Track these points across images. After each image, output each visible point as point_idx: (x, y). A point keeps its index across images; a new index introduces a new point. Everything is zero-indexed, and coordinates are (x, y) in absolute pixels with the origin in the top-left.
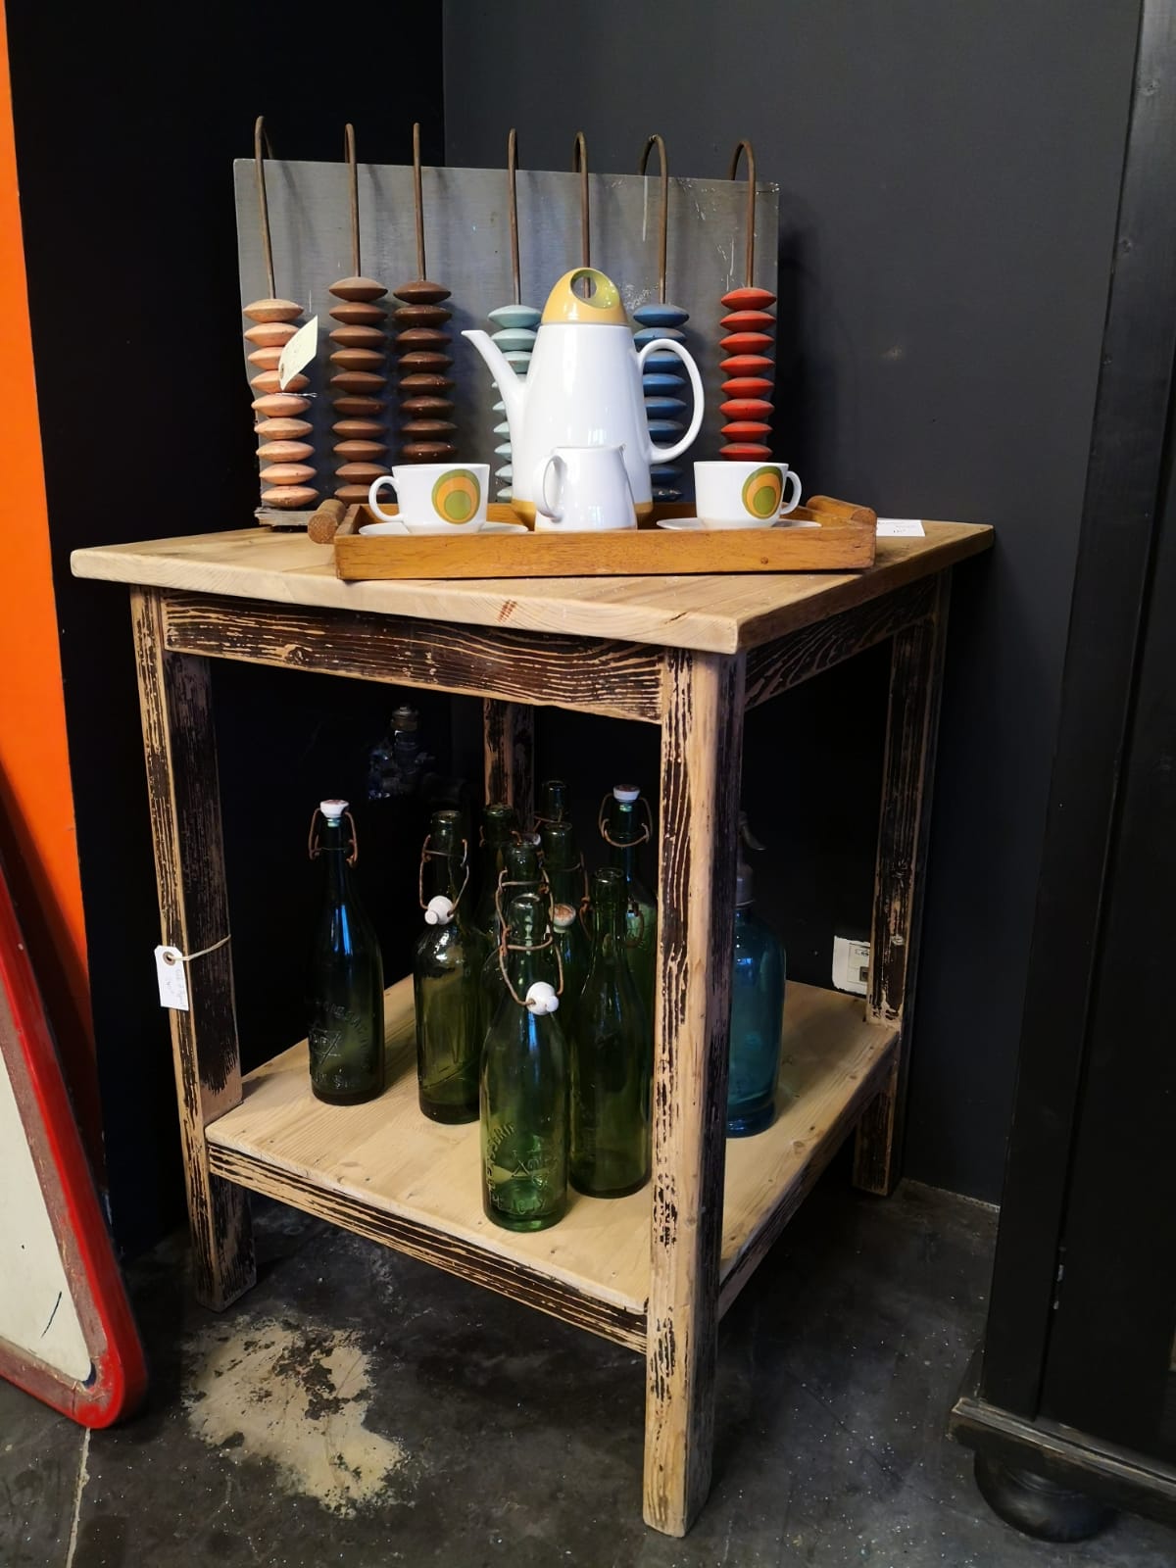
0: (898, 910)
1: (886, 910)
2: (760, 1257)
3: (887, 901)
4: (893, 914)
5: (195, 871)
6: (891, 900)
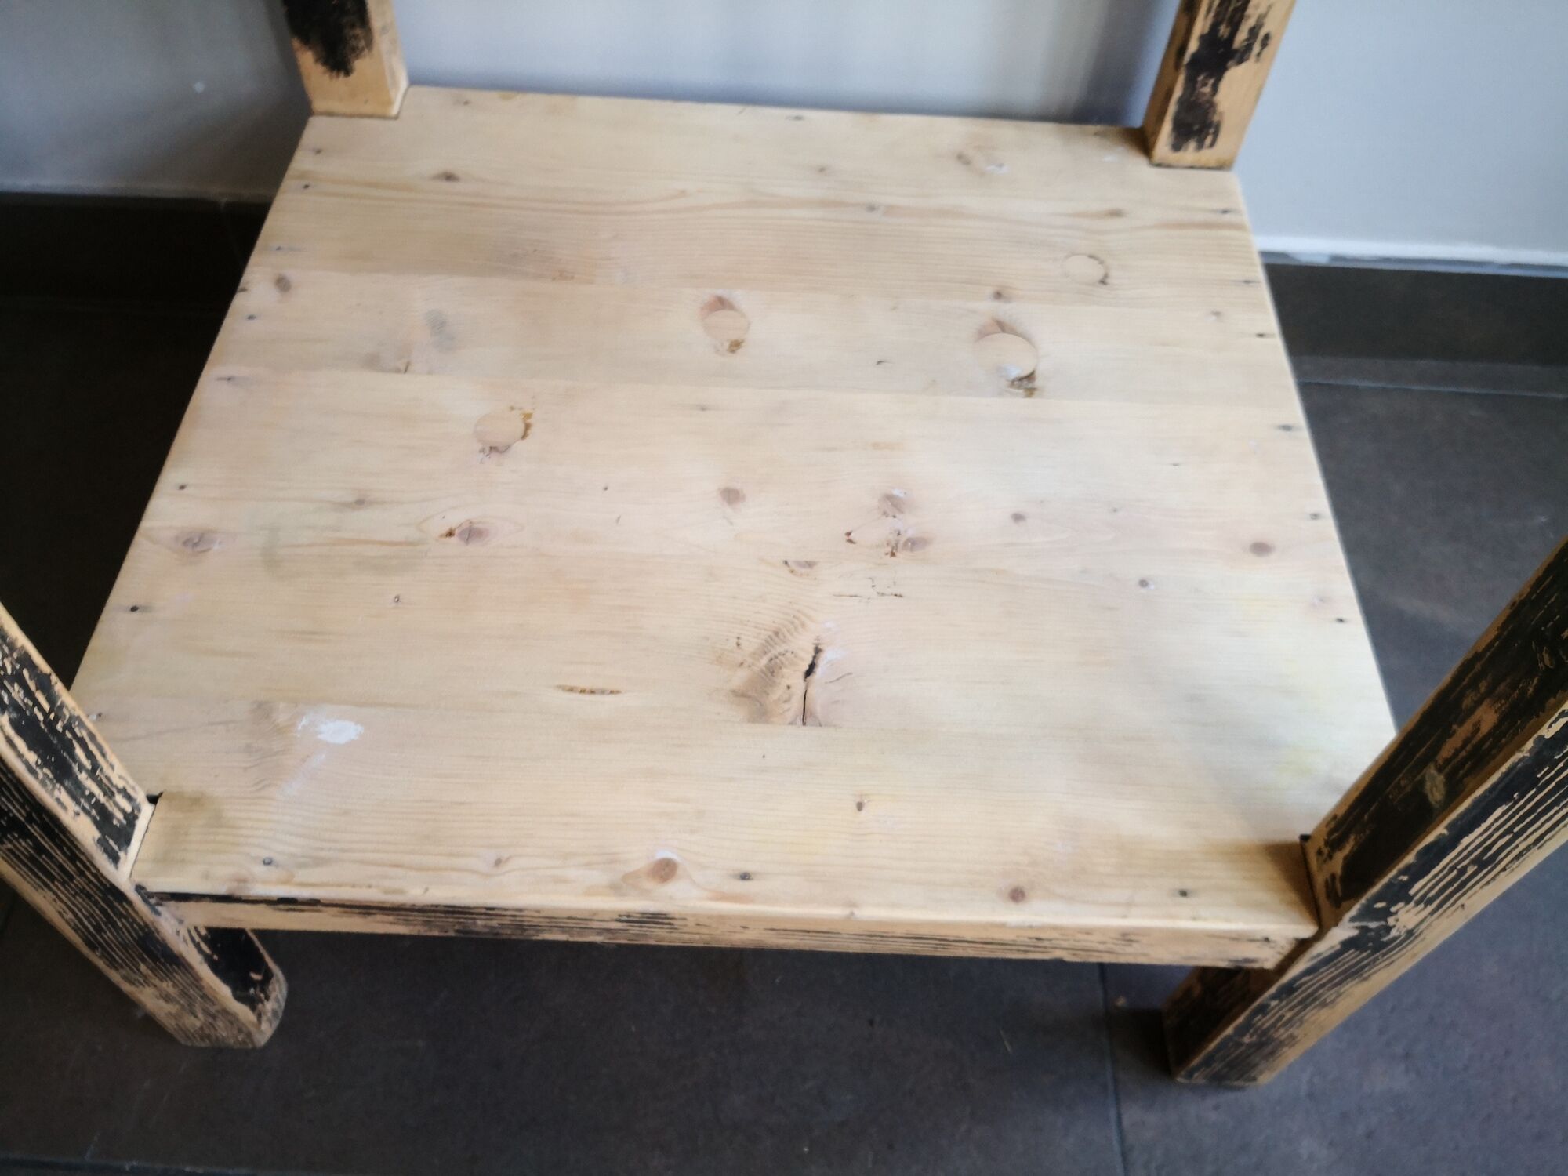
0: (1485, 729)
1: (1467, 702)
3: (1483, 687)
4: (1468, 726)
6: (1489, 693)
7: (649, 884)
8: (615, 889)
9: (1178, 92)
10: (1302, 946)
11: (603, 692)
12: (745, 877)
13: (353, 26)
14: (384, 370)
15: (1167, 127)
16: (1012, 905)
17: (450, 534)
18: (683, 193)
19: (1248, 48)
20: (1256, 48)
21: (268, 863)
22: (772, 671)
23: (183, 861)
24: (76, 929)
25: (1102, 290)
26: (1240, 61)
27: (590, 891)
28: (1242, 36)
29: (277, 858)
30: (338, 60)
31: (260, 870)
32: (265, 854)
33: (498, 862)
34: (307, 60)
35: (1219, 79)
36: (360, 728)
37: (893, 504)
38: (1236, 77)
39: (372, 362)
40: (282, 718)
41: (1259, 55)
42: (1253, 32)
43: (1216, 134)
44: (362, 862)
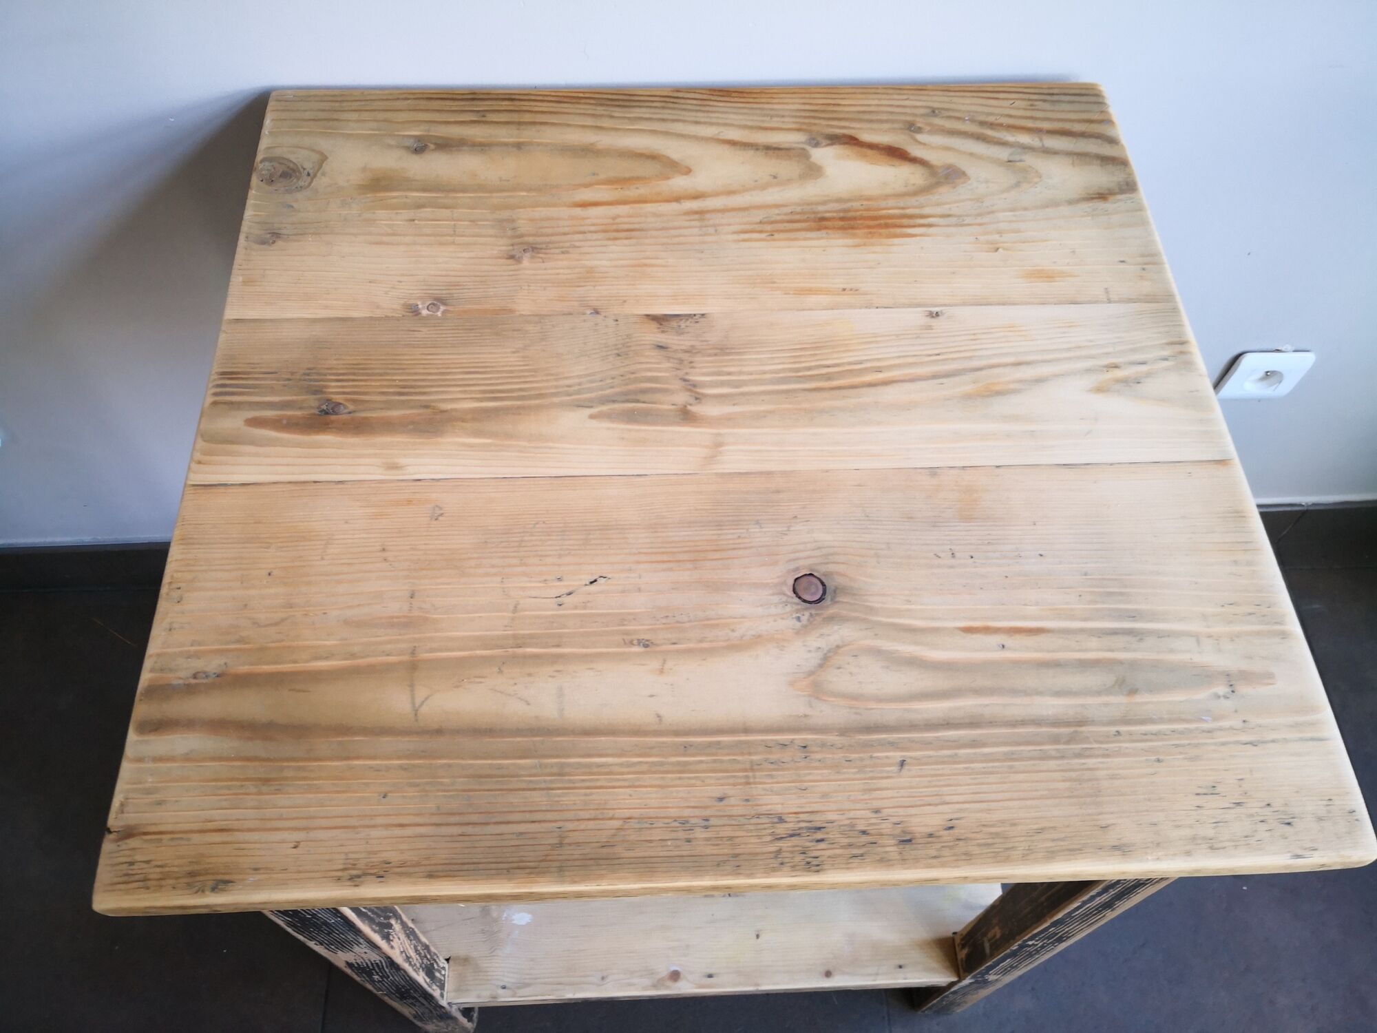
0: (998, 936)
7: (669, 983)
8: (655, 986)
10: (952, 984)
12: (710, 976)
16: (826, 979)
21: (504, 988)
23: (467, 990)
24: (415, 1015)
27: (645, 988)
29: (507, 985)
31: (501, 991)
32: (502, 984)
33: (603, 978)
36: (530, 916)
40: (495, 914)
44: (545, 983)
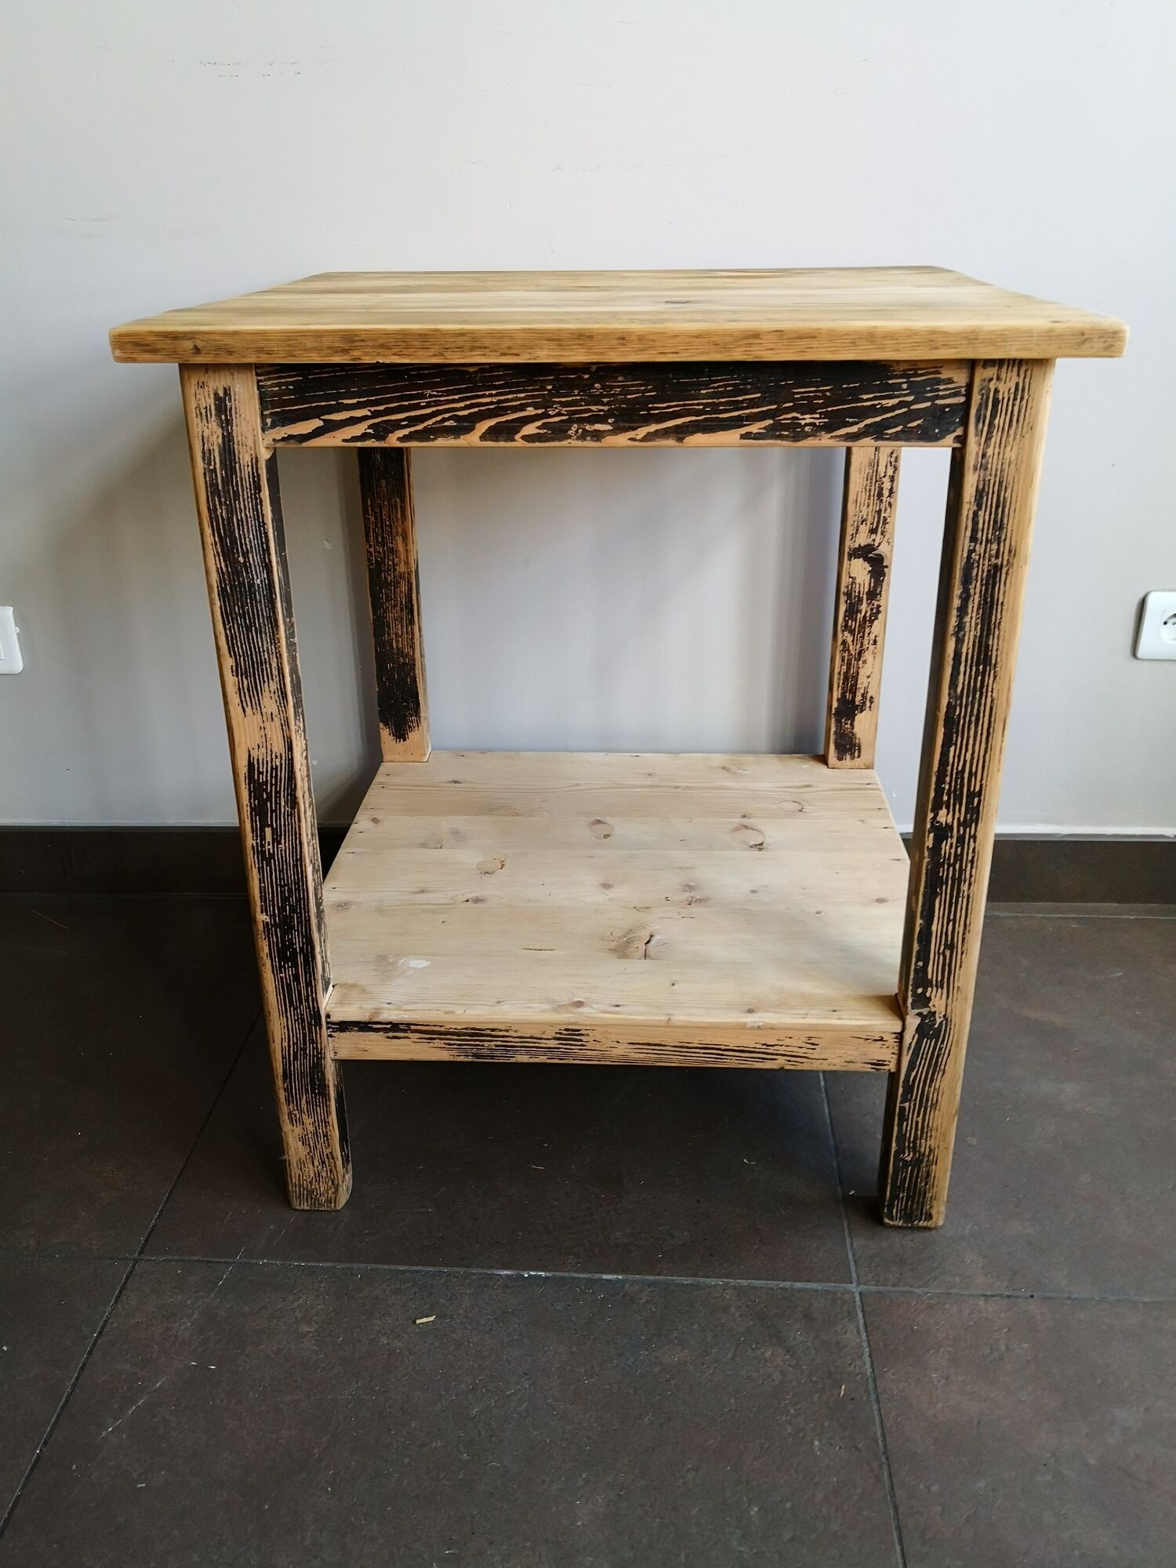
2: (444, 1056)
5: (379, 552)
7: (571, 1008)
8: (555, 1010)
9: (833, 729)
11: (545, 950)
12: (617, 1006)
13: (411, 716)
14: (429, 848)
15: (832, 747)
16: (748, 1015)
17: (467, 901)
18: (577, 785)
19: (864, 703)
20: (868, 704)
21: (389, 1003)
22: (629, 942)
23: (350, 1004)
24: (283, 1058)
25: (800, 813)
26: (862, 711)
27: (543, 1011)
28: (858, 698)
29: (393, 1002)
30: (400, 734)
31: (386, 1006)
32: (388, 1001)
33: (499, 1002)
34: (386, 734)
35: (853, 721)
36: (429, 963)
37: (689, 888)
38: (860, 718)
39: (424, 845)
40: (391, 960)
41: (870, 707)
42: (864, 696)
43: (859, 750)
